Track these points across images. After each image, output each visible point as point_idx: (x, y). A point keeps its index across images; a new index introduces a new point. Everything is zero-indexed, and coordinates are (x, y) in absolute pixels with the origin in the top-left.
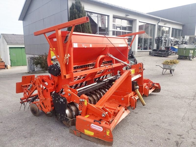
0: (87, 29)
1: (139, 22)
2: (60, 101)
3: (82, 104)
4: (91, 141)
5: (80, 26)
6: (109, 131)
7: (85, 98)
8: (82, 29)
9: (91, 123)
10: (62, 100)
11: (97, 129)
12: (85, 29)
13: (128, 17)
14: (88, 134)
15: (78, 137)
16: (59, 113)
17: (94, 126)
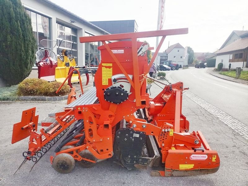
0: (30, 33)
1: (85, 32)
2: (133, 138)
3: (166, 135)
4: (189, 176)
5: (19, 28)
6: (216, 156)
7: (170, 127)
8: (21, 32)
9: (191, 154)
10: (138, 136)
11: (200, 158)
12: (27, 33)
13: (73, 24)
14: (184, 169)
15: (168, 177)
16: (128, 155)
17: (196, 157)
